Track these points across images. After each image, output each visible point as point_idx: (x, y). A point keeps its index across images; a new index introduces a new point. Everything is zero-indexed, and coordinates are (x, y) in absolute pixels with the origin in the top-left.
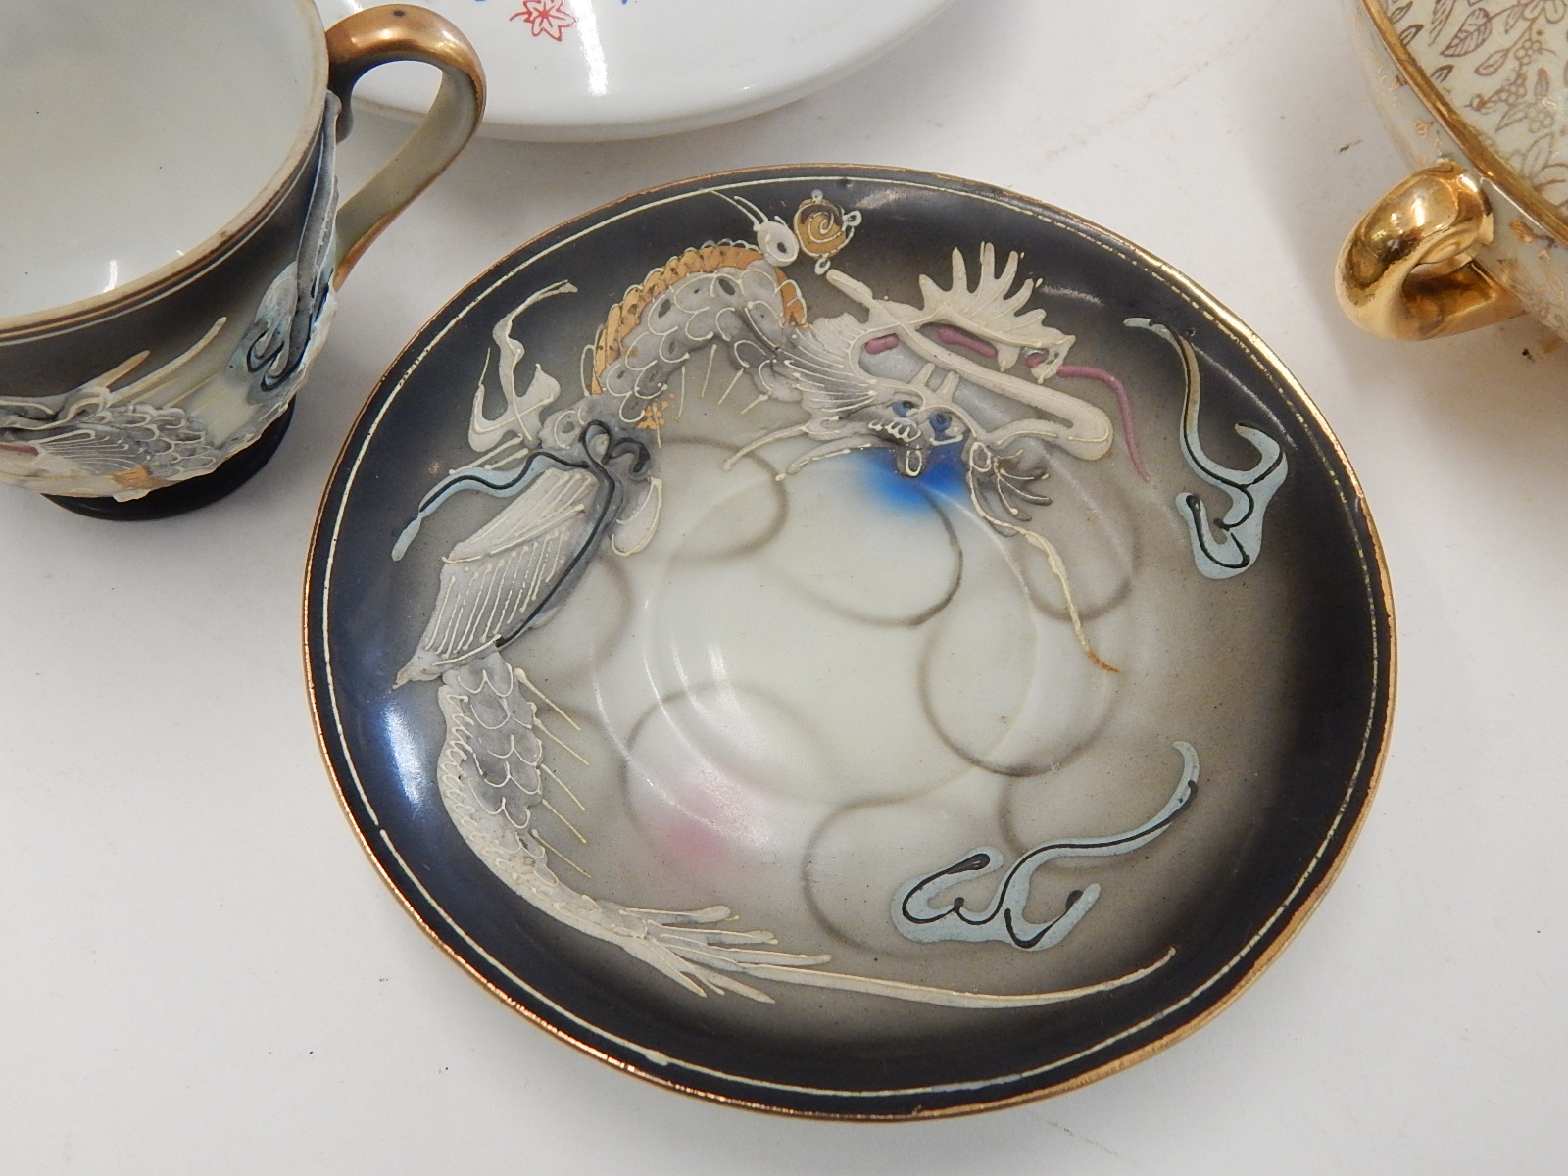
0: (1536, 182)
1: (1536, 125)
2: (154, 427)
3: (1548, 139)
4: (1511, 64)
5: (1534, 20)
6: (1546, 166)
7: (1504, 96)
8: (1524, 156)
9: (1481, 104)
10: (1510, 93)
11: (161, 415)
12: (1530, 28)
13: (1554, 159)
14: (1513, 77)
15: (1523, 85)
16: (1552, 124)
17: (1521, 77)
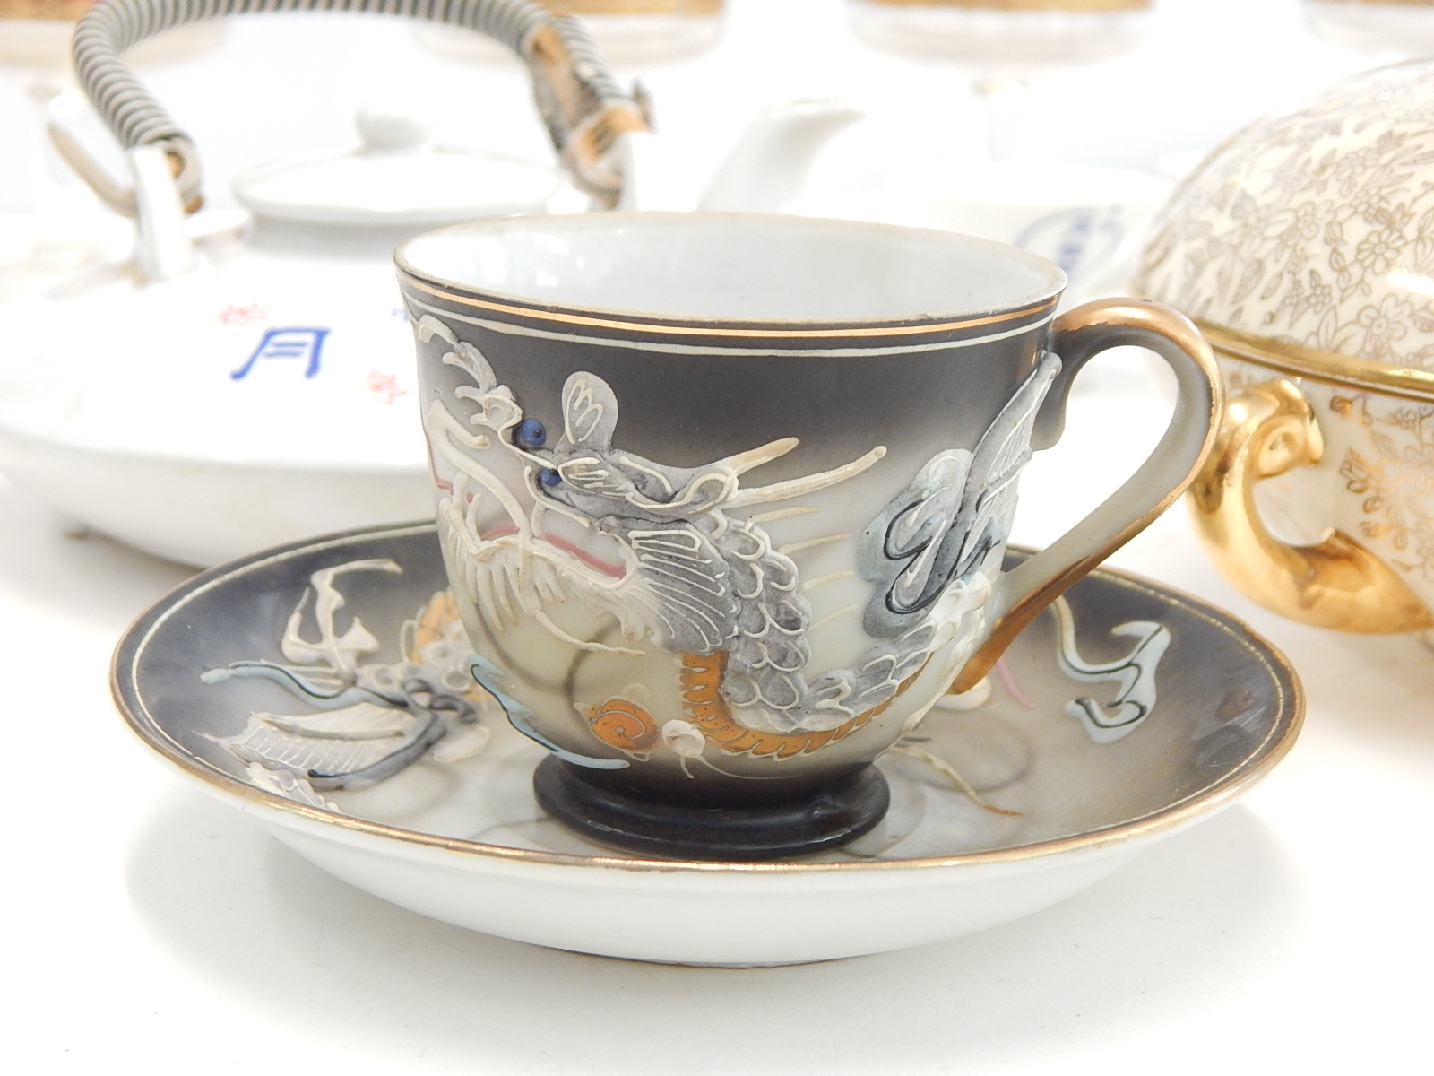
0: (1333, 346)
1: (1318, 308)
2: (760, 572)
3: (1332, 313)
4: (1287, 278)
5: (1296, 245)
6: (1336, 332)
7: (1288, 302)
8: (1317, 334)
9: (1272, 317)
10: (1291, 297)
11: (774, 558)
12: (1295, 250)
13: (1341, 323)
14: (1291, 286)
15: (1300, 286)
16: (1331, 300)
17: (1297, 284)
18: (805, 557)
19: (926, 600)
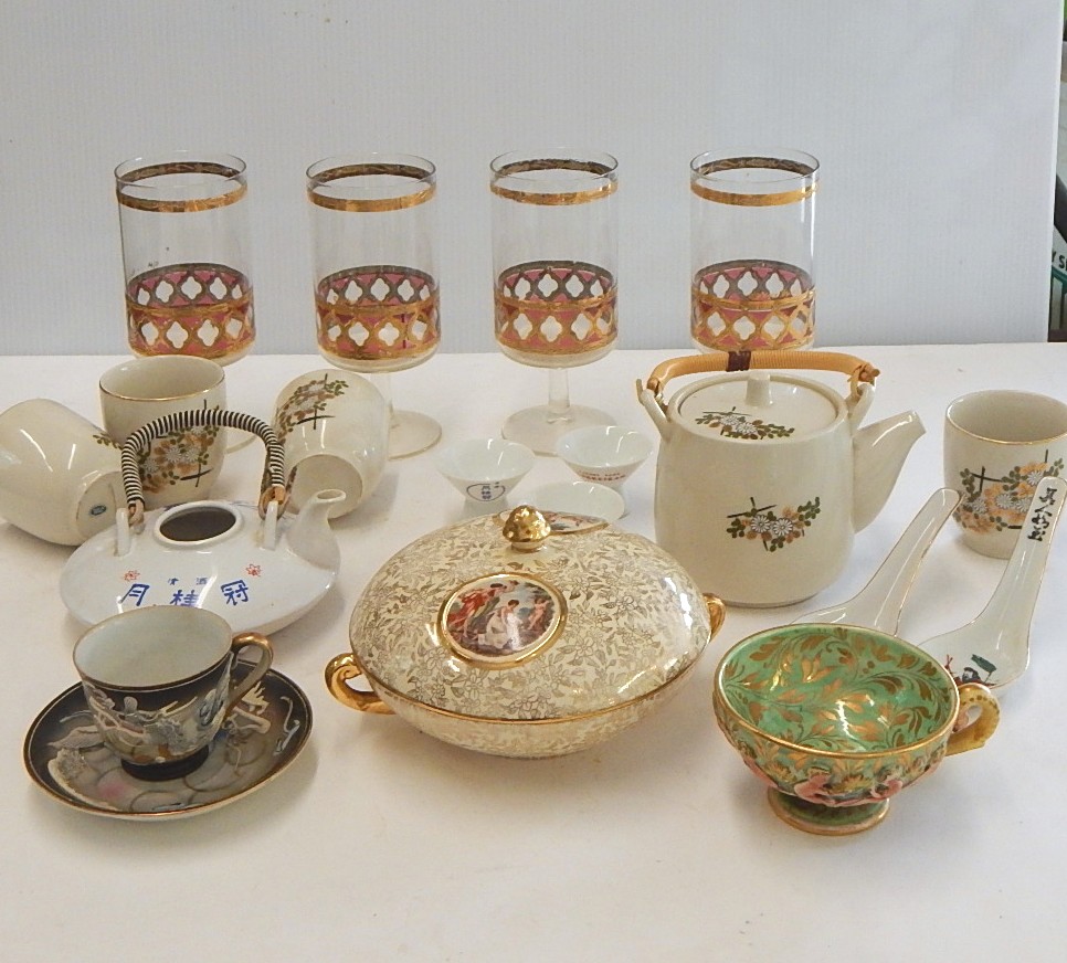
2: (173, 727)
11: (176, 724)
18: (182, 722)
19: (211, 720)
